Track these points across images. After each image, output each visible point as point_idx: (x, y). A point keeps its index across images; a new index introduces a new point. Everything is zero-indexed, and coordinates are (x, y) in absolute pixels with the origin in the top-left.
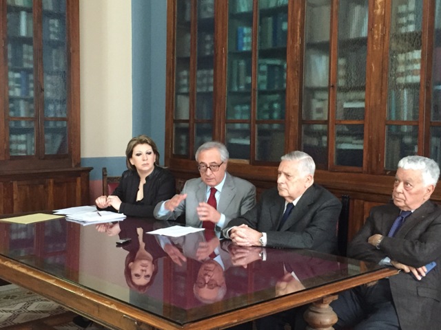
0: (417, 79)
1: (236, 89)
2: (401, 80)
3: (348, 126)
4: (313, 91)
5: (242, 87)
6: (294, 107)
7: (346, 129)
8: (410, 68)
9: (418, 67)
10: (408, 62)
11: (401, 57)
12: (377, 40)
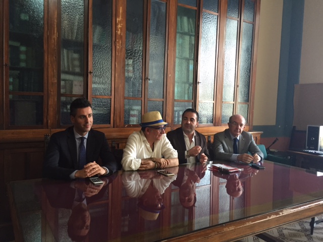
6: (52, 83)
8: (126, 68)
12: (119, 49)
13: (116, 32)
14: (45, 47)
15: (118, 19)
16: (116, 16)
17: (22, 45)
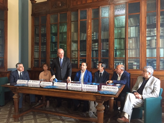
0: (97, 49)
1: (52, 51)
2: (93, 49)
3: (82, 59)
4: (73, 51)
5: (54, 50)
7: (81, 60)
8: (95, 47)
9: (97, 46)
10: (94, 46)
11: (93, 44)
12: (89, 40)
13: (88, 35)
16: (88, 29)
17: (65, 44)
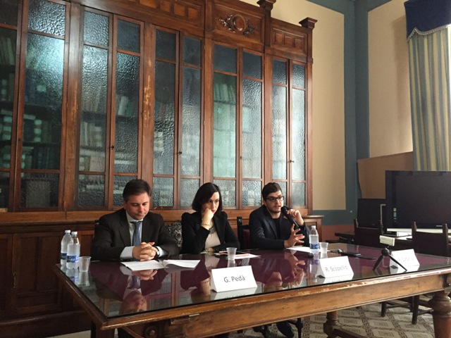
6: (70, 160)
8: (155, 142)
9: (161, 142)
13: (143, 103)
14: (64, 120)
15: (145, 89)
16: (144, 86)
17: (37, 118)
